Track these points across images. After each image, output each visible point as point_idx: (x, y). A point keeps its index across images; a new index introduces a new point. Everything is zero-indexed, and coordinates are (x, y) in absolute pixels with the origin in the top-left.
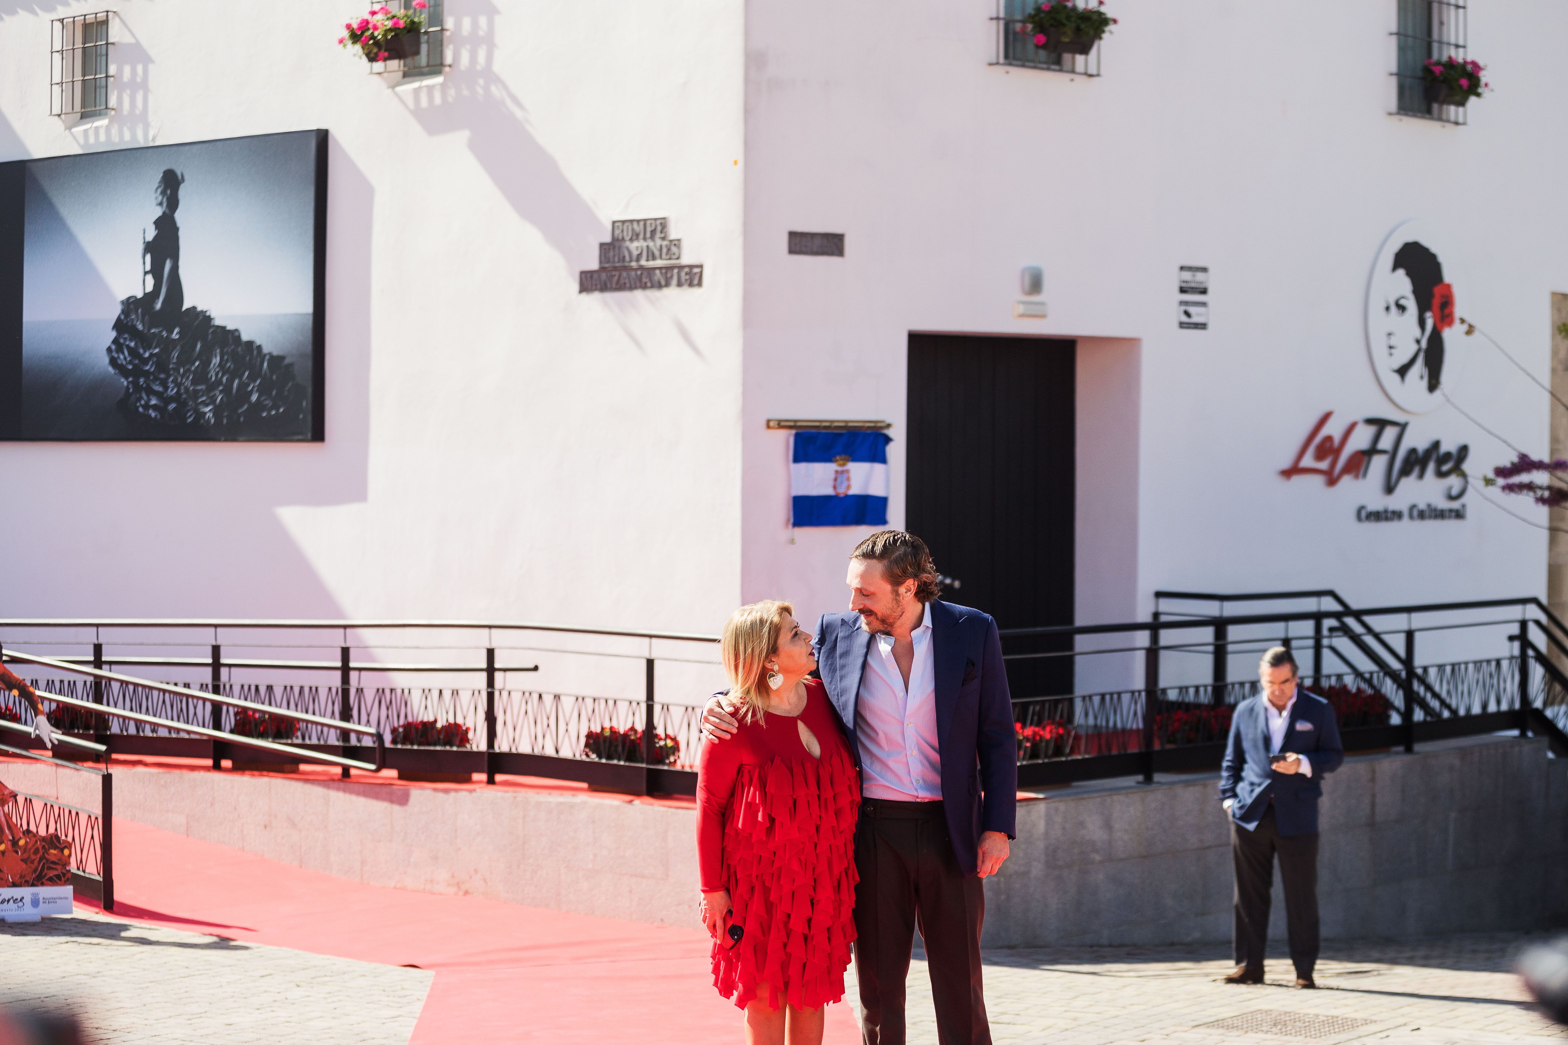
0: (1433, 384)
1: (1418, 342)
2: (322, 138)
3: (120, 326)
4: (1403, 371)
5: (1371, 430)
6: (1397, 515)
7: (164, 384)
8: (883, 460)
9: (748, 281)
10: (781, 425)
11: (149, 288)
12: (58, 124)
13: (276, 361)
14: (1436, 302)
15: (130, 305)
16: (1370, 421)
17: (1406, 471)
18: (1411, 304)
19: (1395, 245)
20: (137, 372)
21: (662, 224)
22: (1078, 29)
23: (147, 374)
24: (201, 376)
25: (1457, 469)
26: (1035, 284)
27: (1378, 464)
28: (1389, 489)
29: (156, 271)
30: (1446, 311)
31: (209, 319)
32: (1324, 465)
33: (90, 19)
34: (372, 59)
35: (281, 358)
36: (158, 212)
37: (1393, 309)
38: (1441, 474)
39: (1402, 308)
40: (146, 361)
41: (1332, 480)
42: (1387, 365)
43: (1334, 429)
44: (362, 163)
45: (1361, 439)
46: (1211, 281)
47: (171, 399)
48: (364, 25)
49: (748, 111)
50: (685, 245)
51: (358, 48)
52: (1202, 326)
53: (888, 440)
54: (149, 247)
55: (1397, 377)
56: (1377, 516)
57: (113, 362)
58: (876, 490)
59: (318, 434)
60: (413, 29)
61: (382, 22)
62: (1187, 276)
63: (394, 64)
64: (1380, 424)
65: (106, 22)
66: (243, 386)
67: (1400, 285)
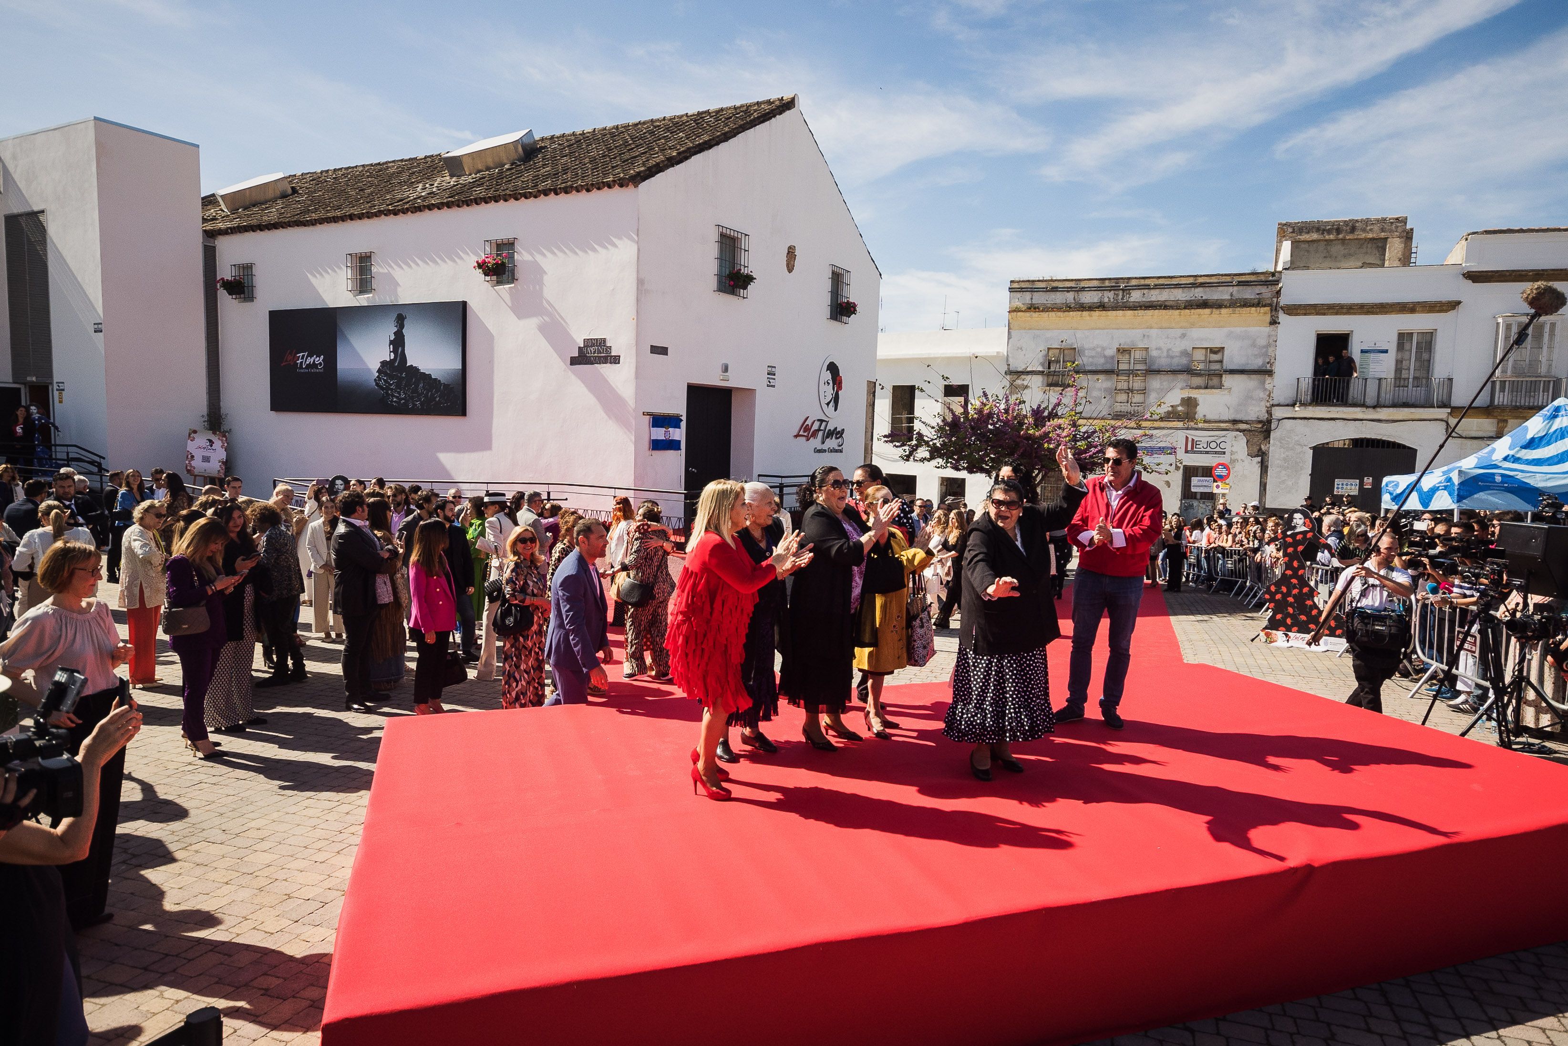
0: (836, 410)
1: (832, 395)
2: (464, 304)
3: (379, 371)
4: (828, 404)
6: (825, 451)
7: (399, 393)
8: (679, 428)
9: (637, 362)
10: (649, 414)
11: (392, 357)
12: (350, 295)
13: (446, 386)
14: (837, 382)
15: (384, 363)
16: (819, 420)
17: (827, 437)
18: (831, 382)
19: (827, 363)
20: (388, 388)
21: (604, 340)
22: (744, 281)
23: (392, 389)
24: (415, 391)
25: (841, 436)
26: (726, 369)
27: (821, 433)
28: (823, 443)
29: (395, 351)
30: (840, 385)
31: (418, 370)
32: (806, 434)
33: (363, 255)
34: (486, 274)
35: (449, 385)
36: (396, 329)
37: (826, 384)
38: (837, 438)
39: (828, 383)
40: (391, 385)
41: (808, 440)
42: (824, 402)
44: (480, 315)
45: (816, 426)
46: (777, 371)
47: (403, 399)
48: (484, 262)
49: (638, 300)
50: (613, 348)
51: (481, 270)
52: (774, 386)
53: (681, 420)
54: (391, 342)
55: (826, 406)
56: (820, 451)
57: (377, 384)
58: (677, 438)
59: (464, 413)
60: (503, 264)
61: (491, 261)
62: (770, 369)
63: (494, 278)
64: (821, 421)
65: (370, 257)
66: (432, 395)
67: (828, 376)
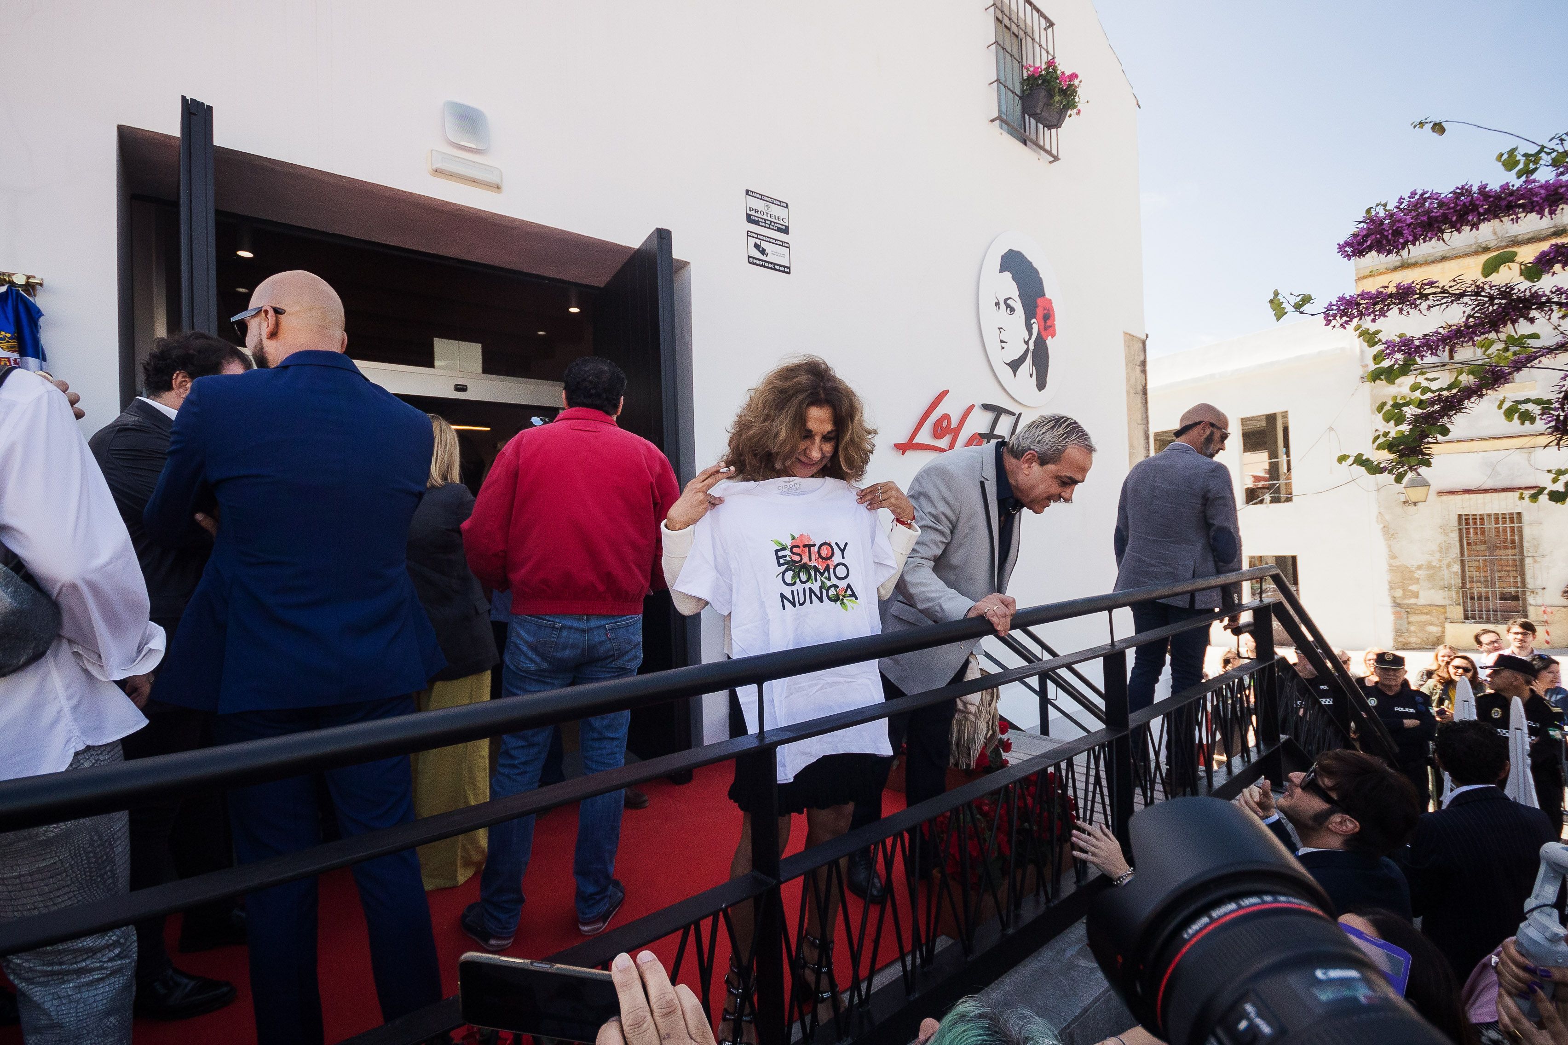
0: (1041, 385)
1: (1027, 343)
4: (1014, 366)
5: (989, 416)
14: (1040, 312)
16: (986, 407)
18: (1018, 305)
19: (1000, 250)
26: (470, 124)
30: (1049, 323)
32: (942, 443)
37: (1003, 306)
39: (1010, 308)
42: (999, 355)
43: (951, 408)
45: (979, 423)
46: (794, 221)
52: (784, 269)
55: (1009, 370)
62: (759, 205)
64: (998, 411)
67: (1008, 286)
